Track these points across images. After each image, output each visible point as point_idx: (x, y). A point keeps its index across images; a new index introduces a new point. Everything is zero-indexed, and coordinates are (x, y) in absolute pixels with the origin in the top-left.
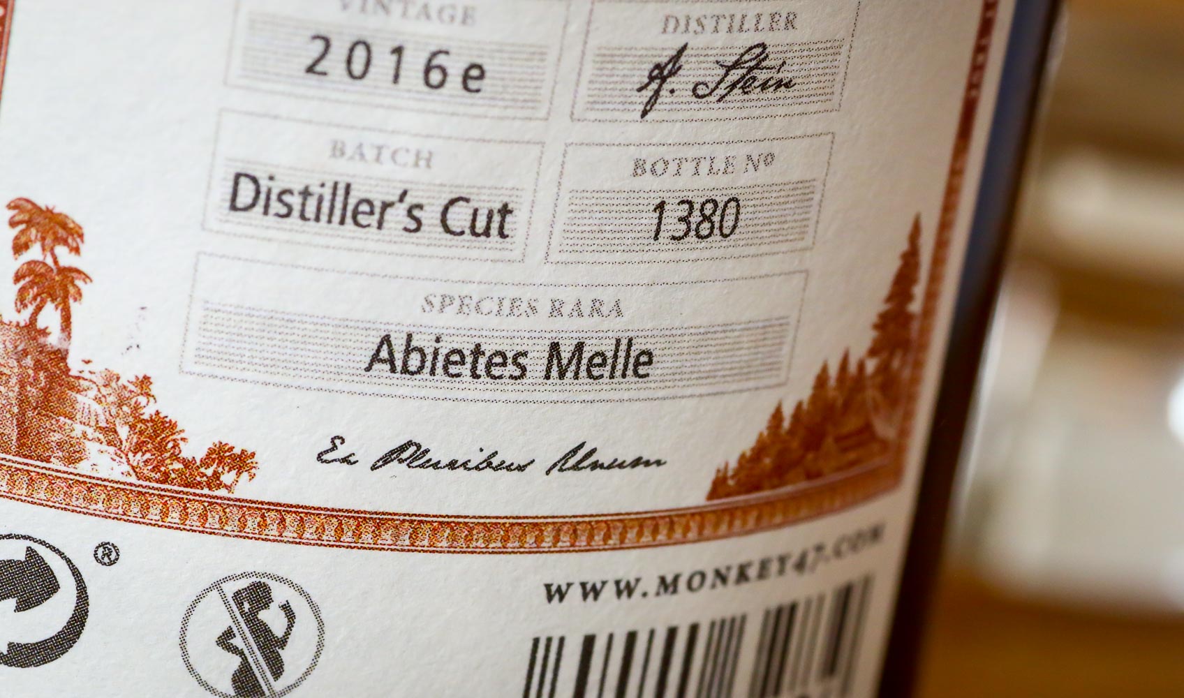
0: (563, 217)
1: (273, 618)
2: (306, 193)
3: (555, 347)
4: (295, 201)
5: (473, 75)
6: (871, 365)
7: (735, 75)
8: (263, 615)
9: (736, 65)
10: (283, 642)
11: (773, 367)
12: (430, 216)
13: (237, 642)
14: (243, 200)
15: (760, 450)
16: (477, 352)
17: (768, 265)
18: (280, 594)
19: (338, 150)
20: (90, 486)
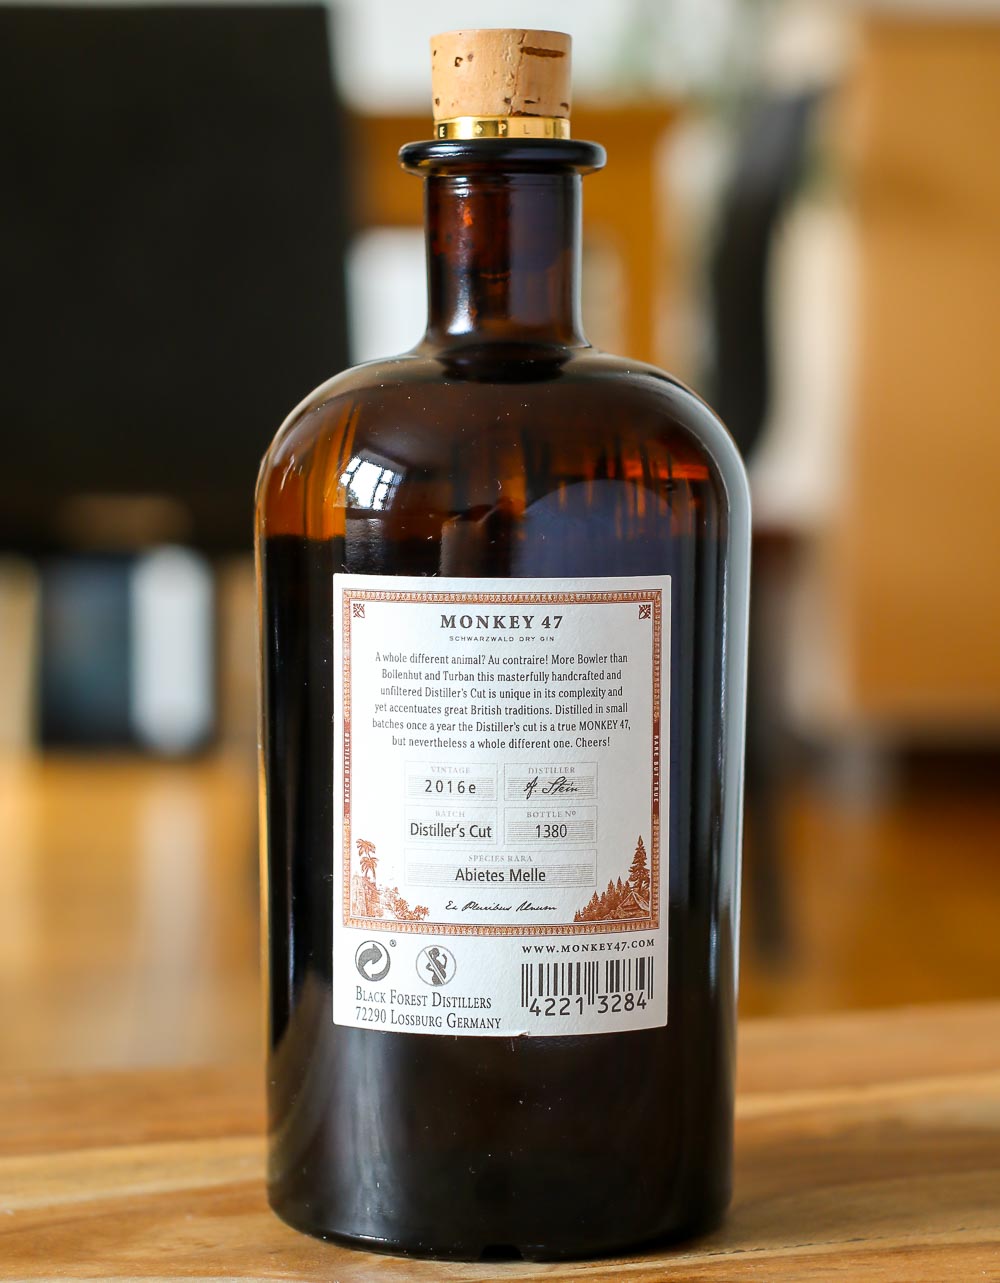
0: (507, 830)
1: (440, 959)
2: (431, 827)
3: (512, 871)
4: (428, 830)
5: (472, 788)
6: (632, 884)
7: (556, 786)
8: (438, 958)
9: (555, 783)
10: (445, 967)
11: (590, 880)
12: (467, 831)
13: (431, 967)
14: (415, 831)
15: (591, 907)
16: (488, 873)
17: (580, 847)
18: (442, 951)
19: (438, 814)
20: (386, 922)
